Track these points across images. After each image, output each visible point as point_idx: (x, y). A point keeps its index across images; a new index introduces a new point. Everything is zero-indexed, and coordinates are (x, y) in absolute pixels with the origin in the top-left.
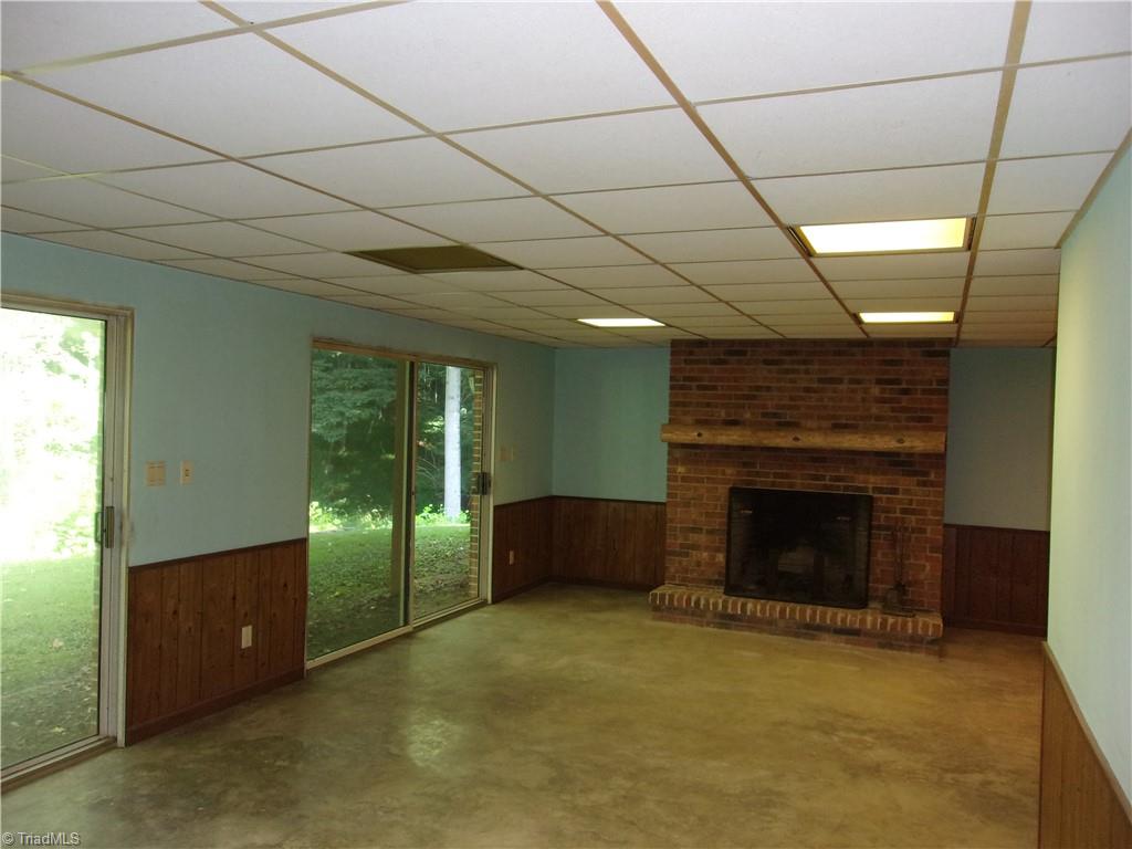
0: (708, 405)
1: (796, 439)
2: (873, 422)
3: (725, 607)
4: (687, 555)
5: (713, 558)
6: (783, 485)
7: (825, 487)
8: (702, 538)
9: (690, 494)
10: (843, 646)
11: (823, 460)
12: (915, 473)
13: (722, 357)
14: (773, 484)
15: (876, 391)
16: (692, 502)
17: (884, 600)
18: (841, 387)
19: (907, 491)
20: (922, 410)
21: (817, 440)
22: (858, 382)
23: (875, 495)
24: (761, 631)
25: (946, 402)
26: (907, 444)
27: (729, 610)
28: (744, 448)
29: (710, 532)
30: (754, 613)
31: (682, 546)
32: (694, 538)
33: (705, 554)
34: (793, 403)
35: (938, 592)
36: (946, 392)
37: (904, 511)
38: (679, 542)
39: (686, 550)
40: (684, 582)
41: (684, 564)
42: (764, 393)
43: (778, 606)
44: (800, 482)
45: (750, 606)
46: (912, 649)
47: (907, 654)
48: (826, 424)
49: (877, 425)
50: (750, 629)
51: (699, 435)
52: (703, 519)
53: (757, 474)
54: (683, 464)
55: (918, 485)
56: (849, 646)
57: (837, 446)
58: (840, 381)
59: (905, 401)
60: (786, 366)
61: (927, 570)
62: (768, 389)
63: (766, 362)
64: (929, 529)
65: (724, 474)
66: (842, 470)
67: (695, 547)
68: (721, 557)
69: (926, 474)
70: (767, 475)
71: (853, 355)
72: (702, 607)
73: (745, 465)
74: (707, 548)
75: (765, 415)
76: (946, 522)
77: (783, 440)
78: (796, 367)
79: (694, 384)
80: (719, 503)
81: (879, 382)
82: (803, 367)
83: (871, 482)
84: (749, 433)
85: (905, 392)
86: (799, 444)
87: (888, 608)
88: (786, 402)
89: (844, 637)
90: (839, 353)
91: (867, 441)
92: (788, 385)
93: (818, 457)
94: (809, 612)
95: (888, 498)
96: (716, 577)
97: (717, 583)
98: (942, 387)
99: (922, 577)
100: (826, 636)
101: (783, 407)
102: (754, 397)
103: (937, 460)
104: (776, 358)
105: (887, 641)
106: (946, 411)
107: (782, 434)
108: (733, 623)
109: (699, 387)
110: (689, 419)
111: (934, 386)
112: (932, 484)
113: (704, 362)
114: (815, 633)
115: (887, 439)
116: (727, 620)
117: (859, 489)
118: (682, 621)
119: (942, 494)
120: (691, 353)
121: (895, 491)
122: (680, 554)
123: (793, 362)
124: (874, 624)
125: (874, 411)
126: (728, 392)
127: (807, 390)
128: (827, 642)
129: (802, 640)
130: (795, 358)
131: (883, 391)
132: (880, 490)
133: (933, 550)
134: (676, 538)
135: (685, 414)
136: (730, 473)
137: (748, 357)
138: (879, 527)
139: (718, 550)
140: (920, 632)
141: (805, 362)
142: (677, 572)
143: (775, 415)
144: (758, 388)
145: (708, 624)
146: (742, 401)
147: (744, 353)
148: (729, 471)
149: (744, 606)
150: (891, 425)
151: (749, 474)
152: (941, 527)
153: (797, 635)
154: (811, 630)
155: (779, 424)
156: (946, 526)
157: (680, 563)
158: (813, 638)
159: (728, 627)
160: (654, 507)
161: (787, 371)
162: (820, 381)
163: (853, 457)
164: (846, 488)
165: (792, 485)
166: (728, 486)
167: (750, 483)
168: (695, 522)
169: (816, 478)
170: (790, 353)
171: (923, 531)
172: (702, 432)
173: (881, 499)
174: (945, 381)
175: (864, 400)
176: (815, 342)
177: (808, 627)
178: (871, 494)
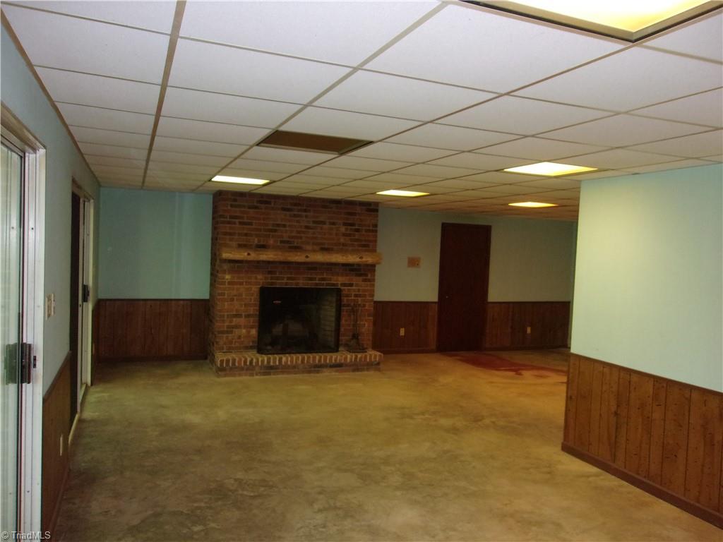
0: (246, 235)
1: (307, 257)
2: (341, 247)
3: (269, 362)
4: (231, 332)
5: (249, 332)
6: (292, 284)
7: (317, 284)
8: (242, 321)
9: (235, 292)
10: (334, 374)
11: (315, 269)
12: (361, 275)
13: (255, 204)
14: (286, 284)
15: (343, 229)
16: (235, 298)
17: (346, 345)
18: (325, 226)
19: (357, 285)
20: (365, 241)
21: (319, 257)
22: (334, 224)
23: (342, 288)
24: (289, 373)
25: (376, 236)
26: (364, 259)
27: (272, 364)
28: (269, 262)
29: (248, 316)
30: (286, 362)
31: (228, 327)
32: (235, 321)
33: (244, 331)
34: (299, 235)
35: (371, 338)
36: (376, 231)
37: (356, 296)
38: (226, 324)
39: (230, 330)
40: (230, 350)
41: (230, 338)
42: (282, 228)
43: (300, 356)
44: (302, 282)
45: (284, 359)
46: (368, 370)
47: (366, 373)
48: (316, 248)
49: (343, 249)
50: (283, 373)
51: (249, 254)
52: (243, 308)
53: (277, 278)
54: (229, 273)
55: (363, 281)
56: (337, 373)
57: (328, 261)
58: (324, 223)
59: (357, 236)
60: (296, 213)
61: (366, 326)
62: (284, 226)
63: (284, 209)
64: (367, 304)
65: (256, 278)
66: (325, 274)
67: (237, 327)
68: (254, 332)
69: (366, 275)
70: (283, 279)
71: (331, 208)
72: (254, 364)
73: (270, 272)
74: (245, 327)
75: (281, 242)
76: (375, 300)
77: (298, 258)
78: (300, 213)
79: (237, 221)
80: (253, 298)
81: (345, 224)
82: (304, 214)
83: (340, 280)
84: (280, 253)
85: (357, 230)
86: (308, 260)
87: (351, 349)
88: (294, 234)
89: (334, 369)
90: (324, 207)
91: (344, 258)
92: (295, 224)
93: (313, 267)
94: (317, 358)
95: (348, 289)
96: (251, 344)
97: (252, 348)
98: (374, 229)
99: (363, 330)
100: (325, 370)
101: (293, 237)
102: (276, 231)
103: (371, 268)
104: (289, 207)
105: (356, 367)
106: (376, 241)
107: (299, 254)
108: (272, 371)
109: (240, 223)
110: (234, 244)
111: (371, 228)
112: (369, 280)
113: (244, 206)
114: (319, 369)
115: (355, 256)
116: (269, 370)
117: (333, 285)
118: (240, 375)
119: (373, 285)
120: (235, 200)
121: (351, 285)
122: (227, 332)
123: (299, 210)
124: (351, 359)
125: (342, 240)
126: (260, 227)
127: (307, 227)
128: (327, 373)
129: (312, 375)
130: (300, 208)
131: (347, 229)
132: (344, 285)
133: (369, 315)
134: (223, 321)
135: (231, 240)
136: (260, 279)
137: (272, 205)
138: (344, 305)
139: (252, 327)
140: (373, 360)
141: (305, 211)
142: (225, 344)
143: (288, 242)
144: (278, 225)
145: (257, 375)
146: (268, 233)
147: (268, 203)
148: (259, 277)
149: (280, 360)
150: (351, 248)
151: (272, 278)
152: (372, 303)
153: (309, 372)
154: (318, 368)
155: (290, 247)
156: (375, 302)
157: (227, 338)
158: (318, 372)
159: (269, 374)
160: (182, 302)
161: (295, 216)
162: (314, 222)
163: (331, 266)
164: (327, 284)
165: (297, 284)
166: (259, 286)
167: (272, 283)
168: (237, 310)
169: (311, 279)
170: (295, 205)
171: (364, 306)
172: (251, 253)
173: (344, 289)
174: (376, 226)
175: (337, 234)
176: (310, 199)
177: (316, 366)
178: (339, 287)
